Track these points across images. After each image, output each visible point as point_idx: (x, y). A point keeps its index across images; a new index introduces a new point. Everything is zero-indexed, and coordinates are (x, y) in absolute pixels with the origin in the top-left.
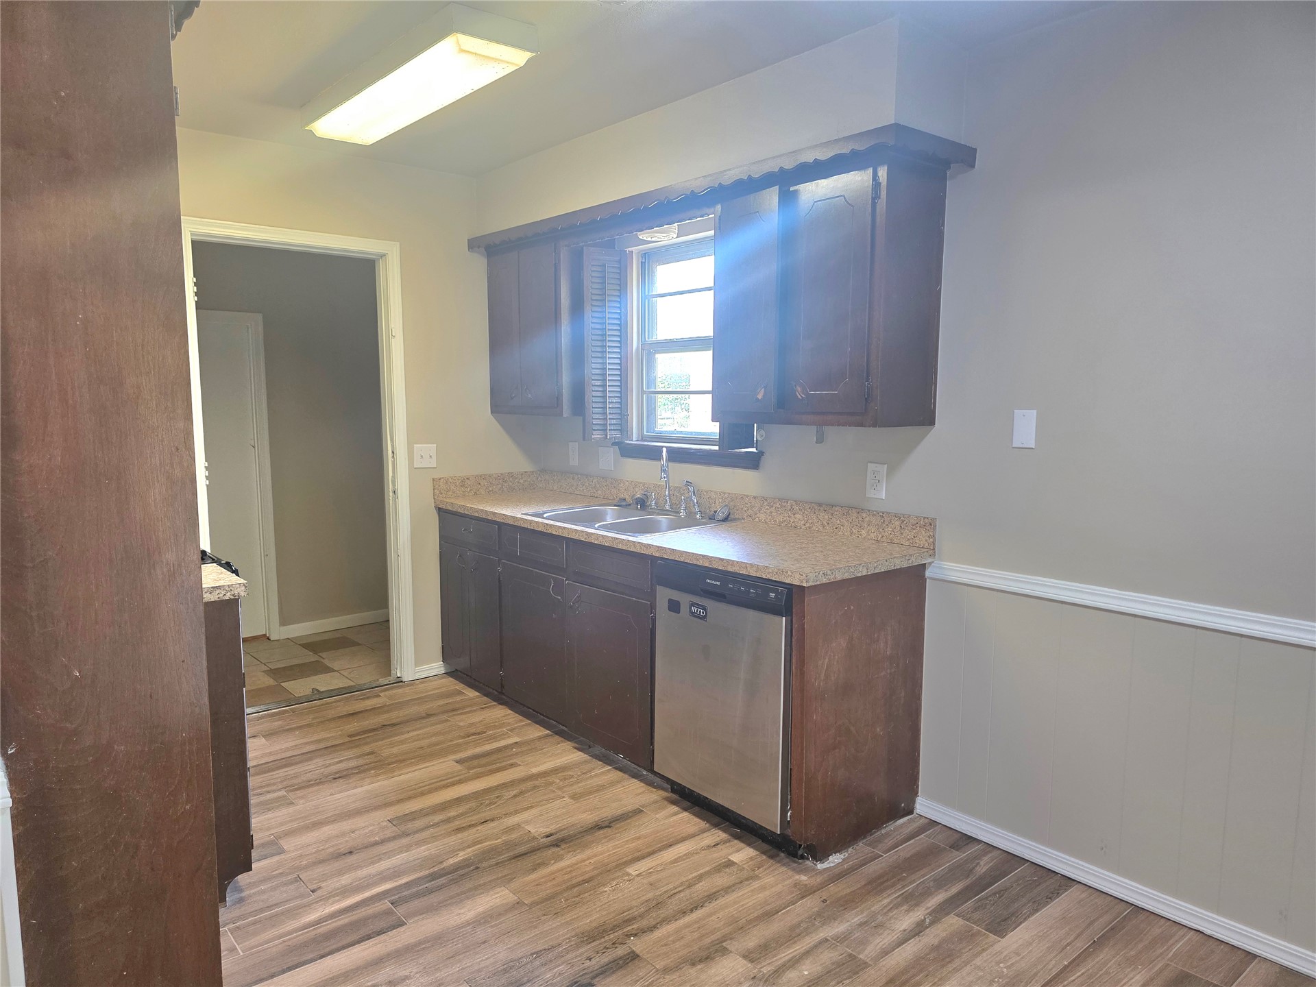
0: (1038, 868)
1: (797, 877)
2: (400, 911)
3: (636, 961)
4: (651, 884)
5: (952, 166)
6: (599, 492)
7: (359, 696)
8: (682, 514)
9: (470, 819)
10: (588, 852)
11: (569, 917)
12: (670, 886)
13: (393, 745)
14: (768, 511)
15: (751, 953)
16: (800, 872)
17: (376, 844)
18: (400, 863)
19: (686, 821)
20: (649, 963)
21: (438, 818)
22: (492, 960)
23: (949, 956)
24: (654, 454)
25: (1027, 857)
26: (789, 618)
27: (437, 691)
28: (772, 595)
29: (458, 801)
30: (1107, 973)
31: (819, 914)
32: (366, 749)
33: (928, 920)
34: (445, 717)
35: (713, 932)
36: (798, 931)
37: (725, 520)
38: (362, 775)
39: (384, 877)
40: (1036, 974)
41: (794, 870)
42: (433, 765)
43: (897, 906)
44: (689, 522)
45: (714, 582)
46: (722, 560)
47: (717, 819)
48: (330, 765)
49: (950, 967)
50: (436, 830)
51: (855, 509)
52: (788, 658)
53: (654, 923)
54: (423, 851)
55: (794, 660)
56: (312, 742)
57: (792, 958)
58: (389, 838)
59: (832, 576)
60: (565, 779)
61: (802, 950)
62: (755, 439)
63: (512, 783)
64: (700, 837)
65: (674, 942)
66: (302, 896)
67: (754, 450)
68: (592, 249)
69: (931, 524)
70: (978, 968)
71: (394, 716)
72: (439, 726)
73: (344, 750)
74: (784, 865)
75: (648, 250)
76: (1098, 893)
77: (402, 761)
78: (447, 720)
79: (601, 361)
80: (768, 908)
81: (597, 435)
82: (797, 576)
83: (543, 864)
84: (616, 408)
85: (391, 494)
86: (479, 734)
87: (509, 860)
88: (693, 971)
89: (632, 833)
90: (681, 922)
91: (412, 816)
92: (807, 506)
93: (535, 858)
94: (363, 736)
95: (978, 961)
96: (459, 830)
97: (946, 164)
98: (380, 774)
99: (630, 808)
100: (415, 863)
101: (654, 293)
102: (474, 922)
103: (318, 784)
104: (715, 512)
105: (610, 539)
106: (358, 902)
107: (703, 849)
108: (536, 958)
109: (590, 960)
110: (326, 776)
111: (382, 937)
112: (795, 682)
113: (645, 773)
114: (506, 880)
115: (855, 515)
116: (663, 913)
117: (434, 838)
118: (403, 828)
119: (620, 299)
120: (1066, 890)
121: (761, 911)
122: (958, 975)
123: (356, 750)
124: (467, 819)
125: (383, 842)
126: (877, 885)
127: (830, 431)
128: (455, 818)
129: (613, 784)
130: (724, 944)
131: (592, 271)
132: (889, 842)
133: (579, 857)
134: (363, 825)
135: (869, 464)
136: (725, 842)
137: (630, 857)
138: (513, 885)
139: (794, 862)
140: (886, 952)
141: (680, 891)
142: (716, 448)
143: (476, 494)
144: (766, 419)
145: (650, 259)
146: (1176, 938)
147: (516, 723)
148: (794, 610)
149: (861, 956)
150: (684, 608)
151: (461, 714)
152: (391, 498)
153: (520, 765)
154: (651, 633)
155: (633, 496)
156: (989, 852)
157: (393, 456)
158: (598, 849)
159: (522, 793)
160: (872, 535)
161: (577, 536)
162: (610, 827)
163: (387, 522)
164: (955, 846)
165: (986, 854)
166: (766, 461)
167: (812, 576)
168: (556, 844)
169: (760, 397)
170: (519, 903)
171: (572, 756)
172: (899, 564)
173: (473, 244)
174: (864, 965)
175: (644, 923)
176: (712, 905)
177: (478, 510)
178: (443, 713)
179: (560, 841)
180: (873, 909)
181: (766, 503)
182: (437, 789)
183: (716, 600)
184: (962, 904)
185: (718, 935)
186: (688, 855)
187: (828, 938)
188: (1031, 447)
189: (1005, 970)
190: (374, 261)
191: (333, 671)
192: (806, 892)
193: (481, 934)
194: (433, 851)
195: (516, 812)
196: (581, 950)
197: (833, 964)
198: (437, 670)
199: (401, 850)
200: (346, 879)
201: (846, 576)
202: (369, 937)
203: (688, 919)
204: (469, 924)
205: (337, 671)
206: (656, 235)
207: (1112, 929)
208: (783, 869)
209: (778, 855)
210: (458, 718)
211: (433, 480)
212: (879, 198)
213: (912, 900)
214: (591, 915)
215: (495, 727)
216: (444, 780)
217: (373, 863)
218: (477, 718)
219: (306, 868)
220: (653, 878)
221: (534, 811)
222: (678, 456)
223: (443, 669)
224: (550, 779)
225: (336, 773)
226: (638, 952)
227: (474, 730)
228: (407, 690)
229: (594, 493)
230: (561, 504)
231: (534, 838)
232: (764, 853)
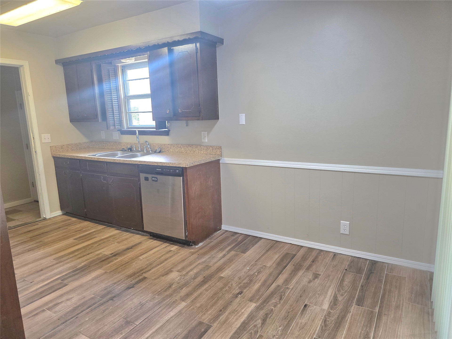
0: (254, 237)
1: (191, 250)
2: (65, 282)
3: (146, 279)
4: (147, 260)
5: (217, 43)
6: (114, 147)
7: (30, 226)
8: (145, 151)
9: (83, 254)
10: (126, 256)
11: (123, 273)
12: (153, 260)
13: (48, 238)
14: (173, 148)
15: (180, 270)
16: (191, 249)
17: (51, 266)
18: (62, 269)
19: (155, 243)
20: (150, 278)
21: (71, 256)
22: (100, 288)
23: (232, 260)
24: (134, 133)
25: (251, 235)
26: (183, 177)
27: (60, 220)
28: (177, 171)
29: (78, 250)
30: (270, 256)
31: (197, 258)
32: (38, 241)
33: (226, 254)
34: (66, 227)
35: (168, 268)
36: (192, 263)
37: (160, 152)
38: (39, 248)
39: (56, 274)
40: (253, 260)
41: (189, 249)
42: (65, 242)
43: (218, 252)
44: (148, 153)
45: (159, 170)
46: (161, 162)
47: (165, 241)
48: (25, 247)
49: (232, 263)
50: (72, 259)
51: (199, 145)
52: (184, 189)
53: (150, 269)
54: (69, 265)
55: (185, 189)
56: (15, 242)
57: (191, 269)
58: (55, 264)
59: (194, 164)
60: (114, 238)
61: (194, 267)
62: (167, 126)
63: (96, 242)
64: (161, 246)
65: (156, 272)
66: (27, 284)
67: (167, 130)
68: (104, 64)
69: (220, 148)
70: (239, 261)
71: (46, 230)
72: (64, 230)
73: (29, 242)
74: (186, 248)
75: (124, 65)
76: (268, 240)
77: (53, 242)
78: (67, 228)
79: (111, 103)
80: (183, 259)
81: (112, 128)
82: (184, 164)
83: (112, 261)
84: (118, 118)
85: (34, 153)
86: (80, 230)
87: (100, 262)
88: (163, 278)
89: (139, 249)
90: (158, 267)
91: (62, 257)
92: (185, 146)
93: (109, 260)
94: (35, 237)
95: (239, 260)
96: (80, 258)
97: (216, 43)
98: (46, 247)
99: (137, 242)
100: (67, 269)
101: (127, 79)
102: (92, 280)
103: (22, 253)
104: (156, 150)
105: (122, 160)
106: (49, 283)
107: (162, 249)
108: (114, 284)
109: (132, 281)
110: (25, 251)
111: (61, 289)
112: (186, 195)
113: (140, 232)
114: (100, 268)
115: (199, 147)
116: (152, 266)
117: (72, 261)
118: (59, 260)
119: (116, 81)
120: (260, 240)
121: (181, 260)
122: (235, 264)
123: (34, 242)
124: (82, 254)
125: (53, 265)
126: (213, 248)
127: (190, 122)
128: (78, 255)
129: (130, 237)
130: (171, 270)
131: (105, 72)
132: (215, 238)
133: (123, 258)
134: (44, 262)
135: (202, 132)
136: (169, 246)
137: (140, 255)
138: (103, 268)
139: (189, 247)
140: (216, 263)
141: (157, 260)
142: (155, 130)
143: (67, 151)
144: (170, 119)
145: (125, 68)
146: (286, 246)
147: (93, 226)
148: (184, 175)
149: (209, 265)
150: (150, 179)
151: (71, 226)
152: (34, 154)
153: (97, 237)
154: (139, 188)
155: (127, 147)
156: (241, 235)
157: (34, 139)
158: (129, 254)
159: (100, 244)
160: (205, 153)
161: (110, 161)
162: (132, 248)
163: (33, 163)
164: (233, 236)
165: (240, 236)
166: (171, 132)
167: (189, 164)
168: (115, 256)
169: (168, 112)
170: (106, 272)
171: (116, 231)
172: (213, 159)
173: (57, 62)
174: (211, 267)
175: (147, 269)
176: (167, 261)
177: (70, 156)
178: (65, 226)
179: (115, 255)
180: (212, 254)
181: (172, 146)
182: (69, 248)
183: (160, 175)
184: (235, 248)
185: (170, 268)
186: (158, 251)
187: (200, 263)
188: (244, 124)
189: (246, 260)
190: (18, 68)
191: (15, 220)
192: (193, 253)
193: (95, 282)
194: (72, 265)
195: (99, 250)
196: (128, 280)
197: (202, 268)
198: (59, 214)
199: (61, 266)
200: (42, 277)
201: (198, 164)
202: (56, 290)
203: (160, 266)
204: (90, 281)
205: (17, 220)
206: (127, 60)
207: (271, 247)
208: (187, 249)
209: (184, 246)
210: (71, 227)
211: (50, 147)
212: (198, 52)
213: (222, 250)
214: (130, 271)
215: (86, 228)
216: (71, 245)
217: (51, 271)
218: (78, 226)
219: (26, 277)
220: (148, 258)
221: (106, 248)
222: (142, 133)
223: (61, 213)
224: (109, 239)
225: (29, 249)
226: (146, 277)
227: (78, 230)
228: (49, 221)
229: (112, 148)
230: (101, 152)
231: (107, 255)
232: (180, 246)
